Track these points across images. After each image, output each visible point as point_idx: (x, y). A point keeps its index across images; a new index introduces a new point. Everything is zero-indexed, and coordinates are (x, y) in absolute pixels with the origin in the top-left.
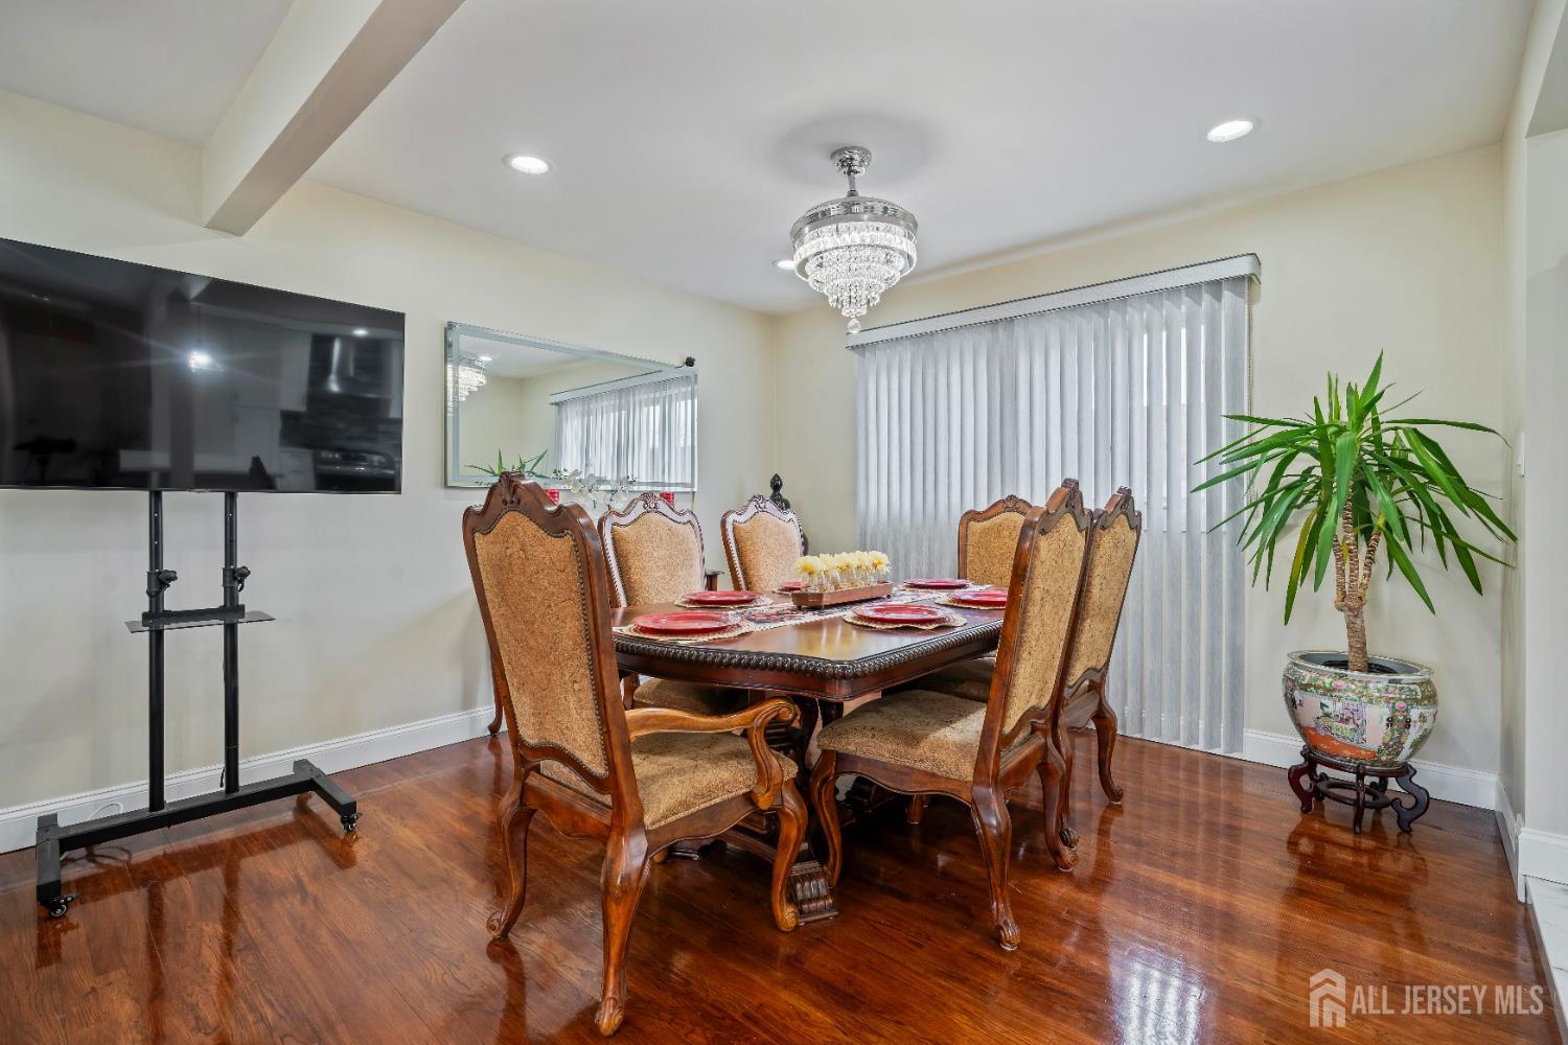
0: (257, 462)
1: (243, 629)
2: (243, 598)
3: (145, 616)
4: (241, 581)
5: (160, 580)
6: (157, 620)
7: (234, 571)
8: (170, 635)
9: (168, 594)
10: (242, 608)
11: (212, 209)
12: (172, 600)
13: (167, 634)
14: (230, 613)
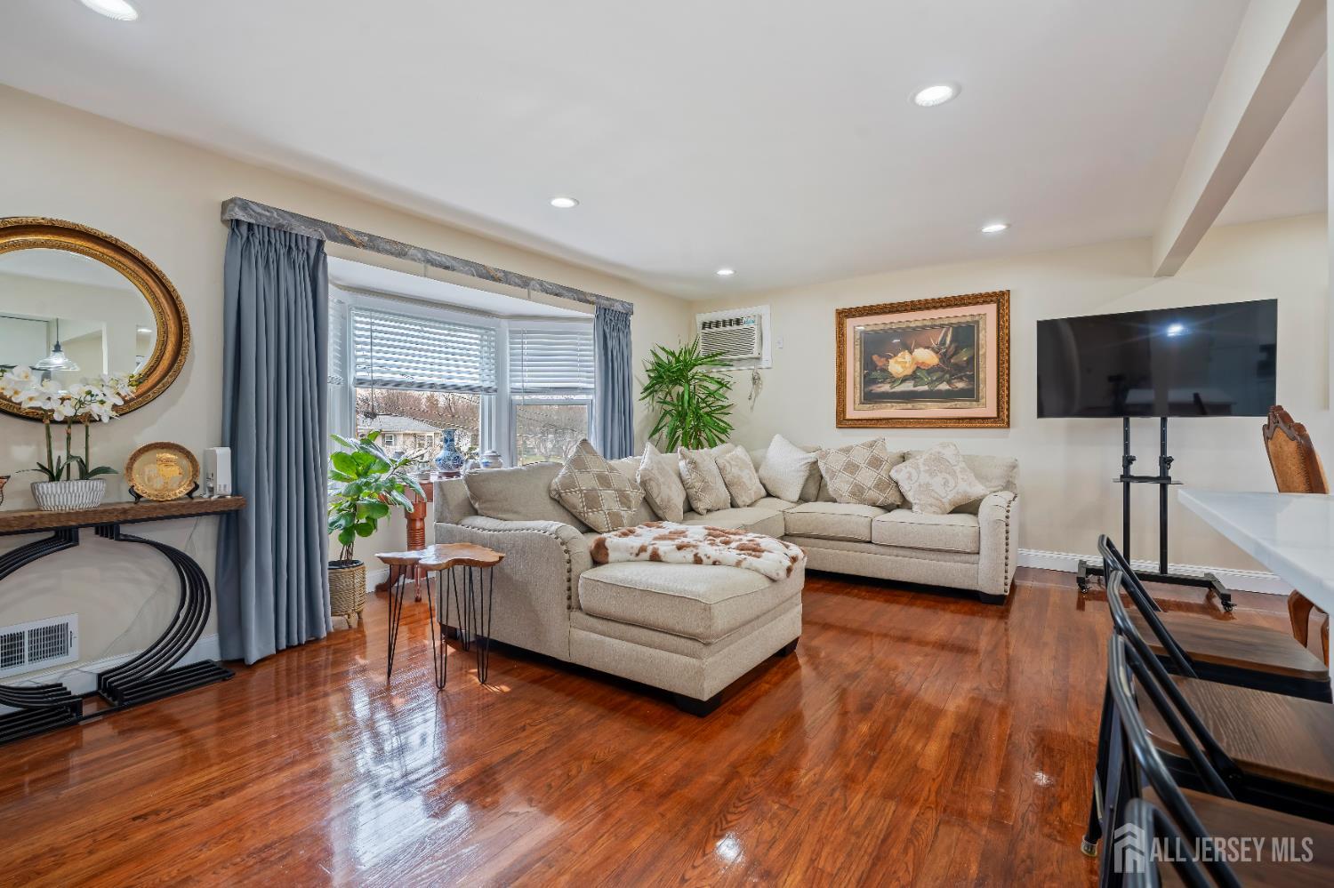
0: (1196, 396)
1: (1170, 488)
2: (1170, 473)
3: (1122, 476)
4: (1169, 464)
5: (1128, 461)
6: (1127, 479)
7: (1165, 459)
8: (1133, 486)
9: (1132, 467)
10: (1170, 478)
11: (1155, 271)
12: (1135, 470)
13: (1131, 484)
14: (1164, 481)
